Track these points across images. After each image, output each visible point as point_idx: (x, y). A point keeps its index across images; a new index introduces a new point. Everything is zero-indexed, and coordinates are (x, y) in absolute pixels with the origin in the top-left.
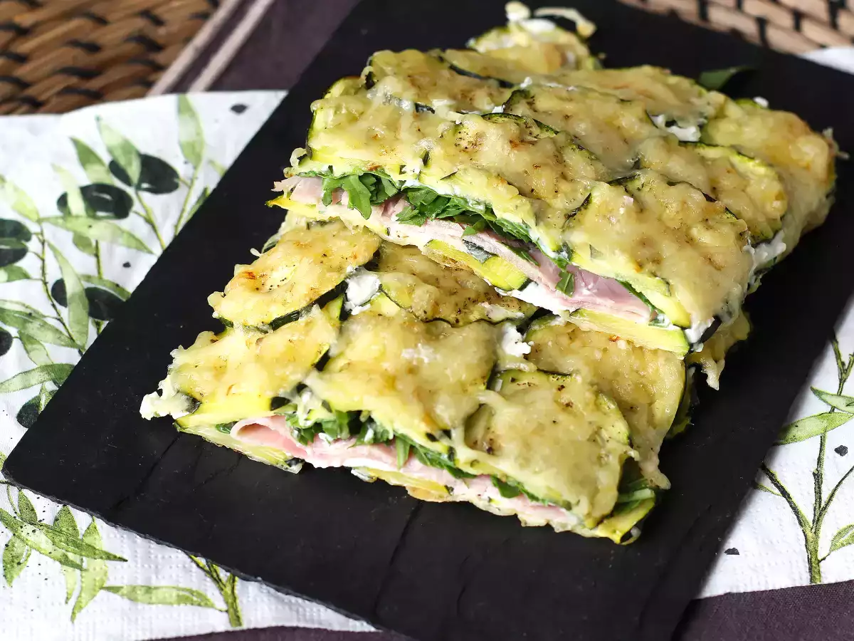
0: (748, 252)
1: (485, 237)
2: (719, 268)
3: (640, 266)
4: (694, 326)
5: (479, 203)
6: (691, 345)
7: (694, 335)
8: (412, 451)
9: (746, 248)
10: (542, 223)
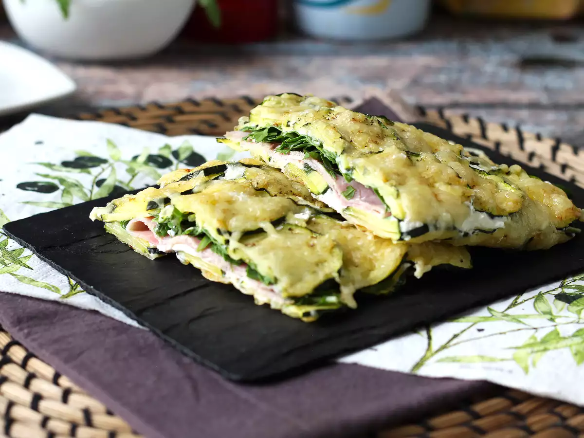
0: (468, 207)
1: (315, 162)
2: (439, 201)
3: (387, 180)
4: (406, 220)
5: (317, 141)
6: (402, 234)
7: (405, 227)
8: (211, 245)
9: (467, 203)
10: (345, 154)
